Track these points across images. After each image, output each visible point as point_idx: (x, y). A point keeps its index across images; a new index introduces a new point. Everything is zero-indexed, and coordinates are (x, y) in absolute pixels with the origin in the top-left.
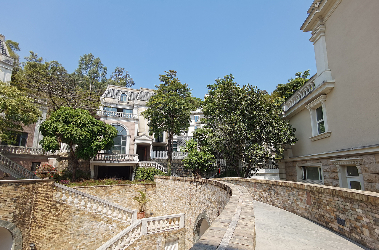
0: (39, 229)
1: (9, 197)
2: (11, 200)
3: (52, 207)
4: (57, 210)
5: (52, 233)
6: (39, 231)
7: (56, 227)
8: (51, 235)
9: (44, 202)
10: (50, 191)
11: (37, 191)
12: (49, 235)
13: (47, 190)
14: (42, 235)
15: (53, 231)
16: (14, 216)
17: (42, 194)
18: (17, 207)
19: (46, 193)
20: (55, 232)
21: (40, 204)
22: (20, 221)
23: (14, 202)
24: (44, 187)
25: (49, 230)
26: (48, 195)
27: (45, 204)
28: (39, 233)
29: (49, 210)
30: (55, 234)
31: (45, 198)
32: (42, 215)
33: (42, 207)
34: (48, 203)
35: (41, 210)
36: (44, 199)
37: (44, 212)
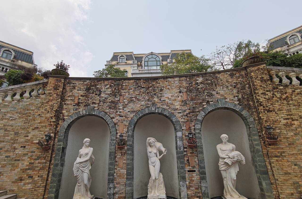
0: (269, 113)
1: (229, 83)
2: (231, 86)
3: (274, 90)
4: (282, 93)
5: (288, 119)
6: (270, 115)
7: (291, 112)
8: (287, 121)
9: (262, 86)
10: (264, 74)
11: (251, 76)
12: (285, 121)
13: (261, 74)
14: (276, 120)
15: (289, 117)
16: (239, 100)
17: (256, 78)
18: (238, 91)
19: (261, 76)
20: (292, 118)
21: (259, 88)
22: (245, 105)
23: (235, 87)
24: (256, 71)
25: (282, 116)
26: (264, 79)
27: (264, 88)
28: (270, 117)
29: (272, 94)
30: (293, 120)
31: (261, 81)
32: (266, 99)
33: (262, 90)
34: (268, 86)
35: (262, 94)
36: (261, 83)
37: (267, 96)
